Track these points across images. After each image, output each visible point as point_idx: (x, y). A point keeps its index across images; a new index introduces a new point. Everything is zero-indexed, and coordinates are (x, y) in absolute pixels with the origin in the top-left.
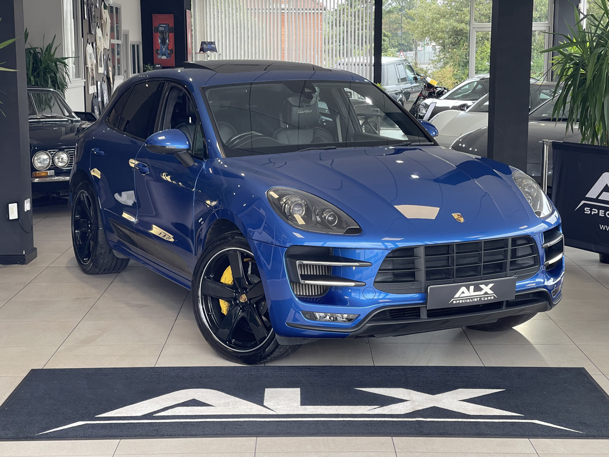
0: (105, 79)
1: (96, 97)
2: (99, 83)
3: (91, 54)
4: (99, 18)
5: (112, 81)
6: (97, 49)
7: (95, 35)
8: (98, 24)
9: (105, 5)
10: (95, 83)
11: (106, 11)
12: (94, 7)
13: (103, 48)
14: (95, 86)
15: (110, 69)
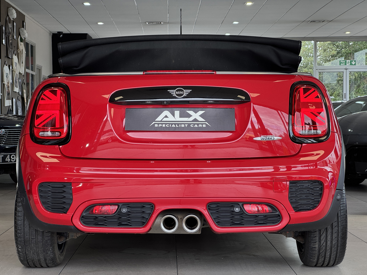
0: (20, 98)
1: (11, 111)
2: (14, 100)
3: (7, 73)
4: (16, 47)
5: (26, 101)
6: (14, 72)
7: (12, 59)
8: (15, 52)
9: (21, 38)
10: (11, 98)
11: (22, 43)
12: (11, 36)
13: (18, 72)
14: (10, 101)
15: (25, 91)
